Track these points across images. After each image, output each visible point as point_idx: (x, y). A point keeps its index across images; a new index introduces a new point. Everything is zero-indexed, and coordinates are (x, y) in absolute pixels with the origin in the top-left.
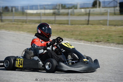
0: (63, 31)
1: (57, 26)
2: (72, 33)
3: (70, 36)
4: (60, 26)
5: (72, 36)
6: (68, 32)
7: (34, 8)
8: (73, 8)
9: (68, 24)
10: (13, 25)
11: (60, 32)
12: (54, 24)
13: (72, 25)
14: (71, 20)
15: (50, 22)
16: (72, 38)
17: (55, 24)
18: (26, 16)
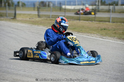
0: (105, 29)
1: (97, 23)
2: (114, 32)
3: (113, 35)
4: (100, 24)
5: (115, 35)
6: (109, 30)
7: (72, 3)
8: (114, 5)
9: (109, 22)
10: (50, 21)
11: (101, 30)
12: (93, 21)
13: (114, 22)
14: (112, 18)
15: (90, 19)
16: (115, 37)
17: (95, 21)
18: (64, 12)
